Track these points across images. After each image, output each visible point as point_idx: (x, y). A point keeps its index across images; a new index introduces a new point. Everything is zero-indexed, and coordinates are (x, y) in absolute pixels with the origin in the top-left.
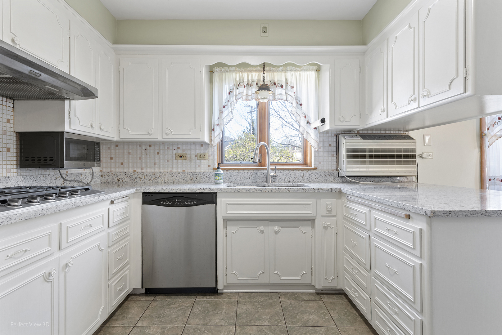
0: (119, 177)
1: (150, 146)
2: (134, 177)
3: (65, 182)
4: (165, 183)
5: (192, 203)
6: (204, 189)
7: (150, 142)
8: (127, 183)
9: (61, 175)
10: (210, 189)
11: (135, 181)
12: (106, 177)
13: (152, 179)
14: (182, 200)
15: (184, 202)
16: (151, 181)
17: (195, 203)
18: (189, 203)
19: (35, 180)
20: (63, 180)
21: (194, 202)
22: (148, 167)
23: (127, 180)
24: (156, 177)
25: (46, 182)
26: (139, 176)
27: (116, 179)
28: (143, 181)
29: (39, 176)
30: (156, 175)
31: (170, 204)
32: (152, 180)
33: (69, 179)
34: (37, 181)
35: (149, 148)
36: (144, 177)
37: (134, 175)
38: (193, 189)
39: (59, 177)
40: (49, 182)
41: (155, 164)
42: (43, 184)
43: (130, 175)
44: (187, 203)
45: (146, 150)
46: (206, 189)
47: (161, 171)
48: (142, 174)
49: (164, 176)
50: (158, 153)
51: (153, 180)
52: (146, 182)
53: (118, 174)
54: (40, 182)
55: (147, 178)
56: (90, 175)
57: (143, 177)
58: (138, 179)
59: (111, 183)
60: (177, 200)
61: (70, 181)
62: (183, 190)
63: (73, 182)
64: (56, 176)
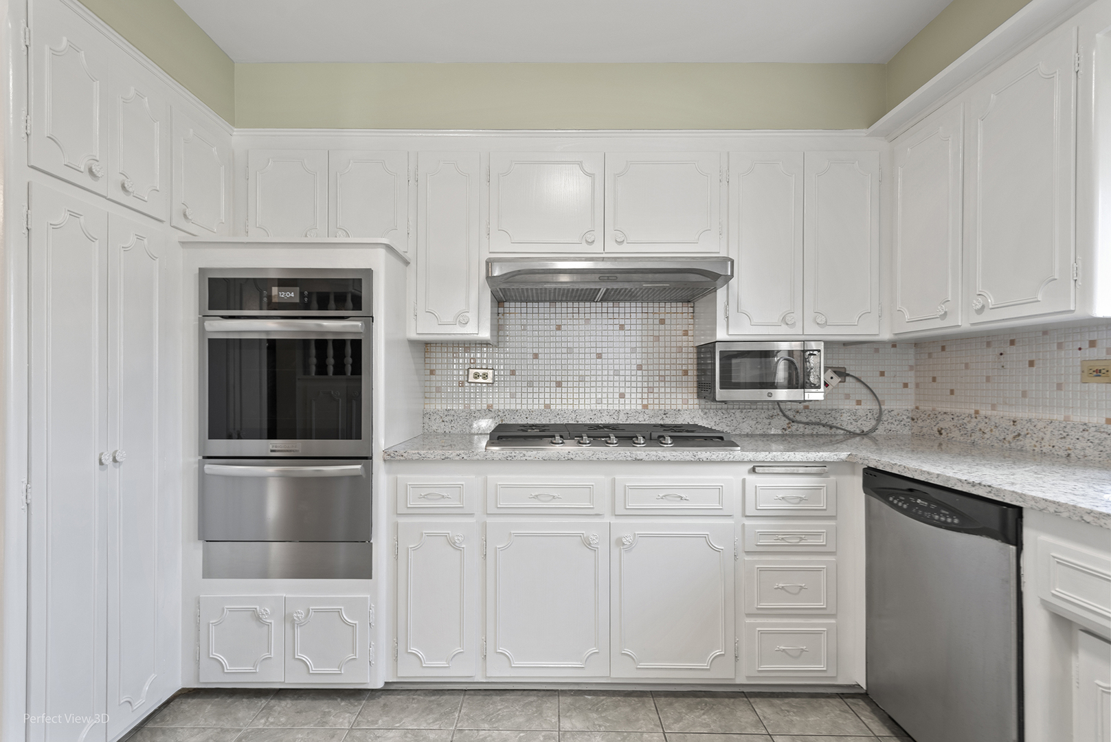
0: (941, 425)
1: (1012, 342)
2: (969, 427)
3: (793, 424)
4: (1043, 454)
5: (949, 520)
6: (973, 484)
7: (1013, 330)
8: (955, 441)
9: (781, 410)
10: (989, 489)
11: (972, 438)
12: (920, 423)
13: (1010, 438)
14: (929, 505)
15: (933, 511)
16: (1007, 445)
17: (956, 521)
18: (943, 519)
19: (724, 416)
20: (787, 421)
21: (953, 519)
22: (1006, 403)
23: (956, 434)
24: (1019, 435)
25: (747, 422)
26: (979, 426)
27: (935, 429)
28: (989, 442)
29: (733, 411)
30: (1019, 427)
31: (905, 506)
32: (1009, 442)
33: (804, 420)
34: (728, 419)
35: (1010, 350)
36: (991, 430)
37: (969, 422)
38: (949, 479)
39: (778, 414)
40: (755, 422)
41: (1024, 394)
42: (741, 425)
43: (960, 422)
44: (937, 517)
45: (1001, 354)
46: (980, 484)
47: (1033, 415)
48: (987, 420)
49: (1041, 434)
50: (1031, 364)
51: (1011, 440)
52: (996, 445)
53: (940, 417)
54: (734, 421)
55: (997, 435)
56: (869, 414)
57: (989, 429)
58: (978, 434)
59: (927, 437)
60: (919, 501)
61: (807, 424)
62: (927, 476)
63: (817, 427)
64: (770, 413)
